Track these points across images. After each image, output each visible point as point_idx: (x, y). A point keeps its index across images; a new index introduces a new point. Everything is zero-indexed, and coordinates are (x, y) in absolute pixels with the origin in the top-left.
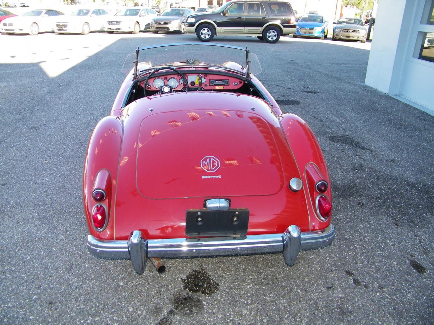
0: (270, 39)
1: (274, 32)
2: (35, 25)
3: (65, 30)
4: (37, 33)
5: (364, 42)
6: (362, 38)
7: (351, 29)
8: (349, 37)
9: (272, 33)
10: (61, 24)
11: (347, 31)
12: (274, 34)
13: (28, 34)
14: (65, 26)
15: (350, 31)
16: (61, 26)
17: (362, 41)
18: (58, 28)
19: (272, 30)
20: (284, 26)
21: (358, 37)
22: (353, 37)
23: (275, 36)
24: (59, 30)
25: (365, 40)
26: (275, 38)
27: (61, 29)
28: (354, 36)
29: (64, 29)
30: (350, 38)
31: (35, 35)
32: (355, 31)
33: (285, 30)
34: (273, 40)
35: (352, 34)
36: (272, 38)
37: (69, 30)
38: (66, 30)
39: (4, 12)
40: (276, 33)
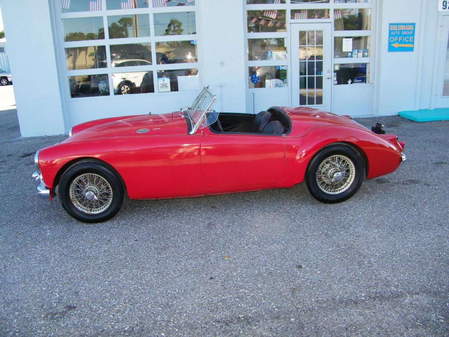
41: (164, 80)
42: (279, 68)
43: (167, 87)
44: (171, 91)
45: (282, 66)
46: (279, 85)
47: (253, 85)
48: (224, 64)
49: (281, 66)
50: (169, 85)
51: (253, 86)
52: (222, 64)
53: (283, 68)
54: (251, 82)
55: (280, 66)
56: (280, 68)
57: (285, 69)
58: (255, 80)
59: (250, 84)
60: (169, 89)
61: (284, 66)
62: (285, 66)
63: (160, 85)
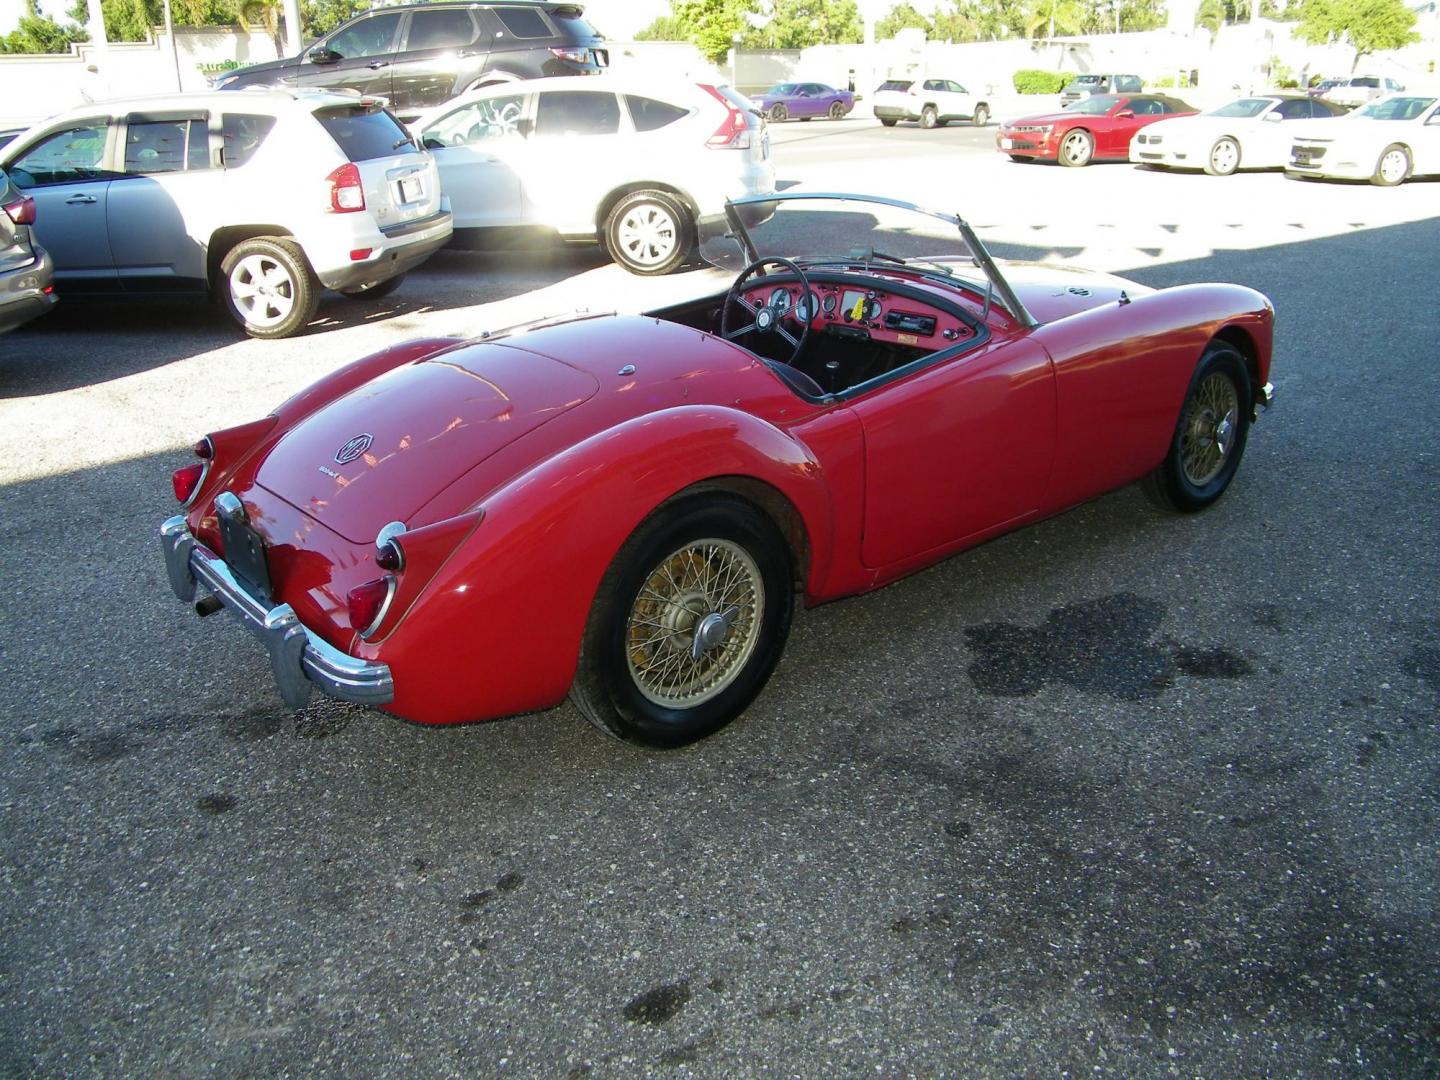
2: (1231, 145)
3: (1314, 167)
4: (1230, 167)
10: (1306, 145)
13: (1201, 172)
14: (1318, 153)
16: (1305, 153)
18: (1294, 159)
24: (1296, 164)
27: (1304, 160)
29: (1313, 161)
31: (1220, 174)
37: (1327, 166)
38: (1318, 166)
39: (1164, 104)
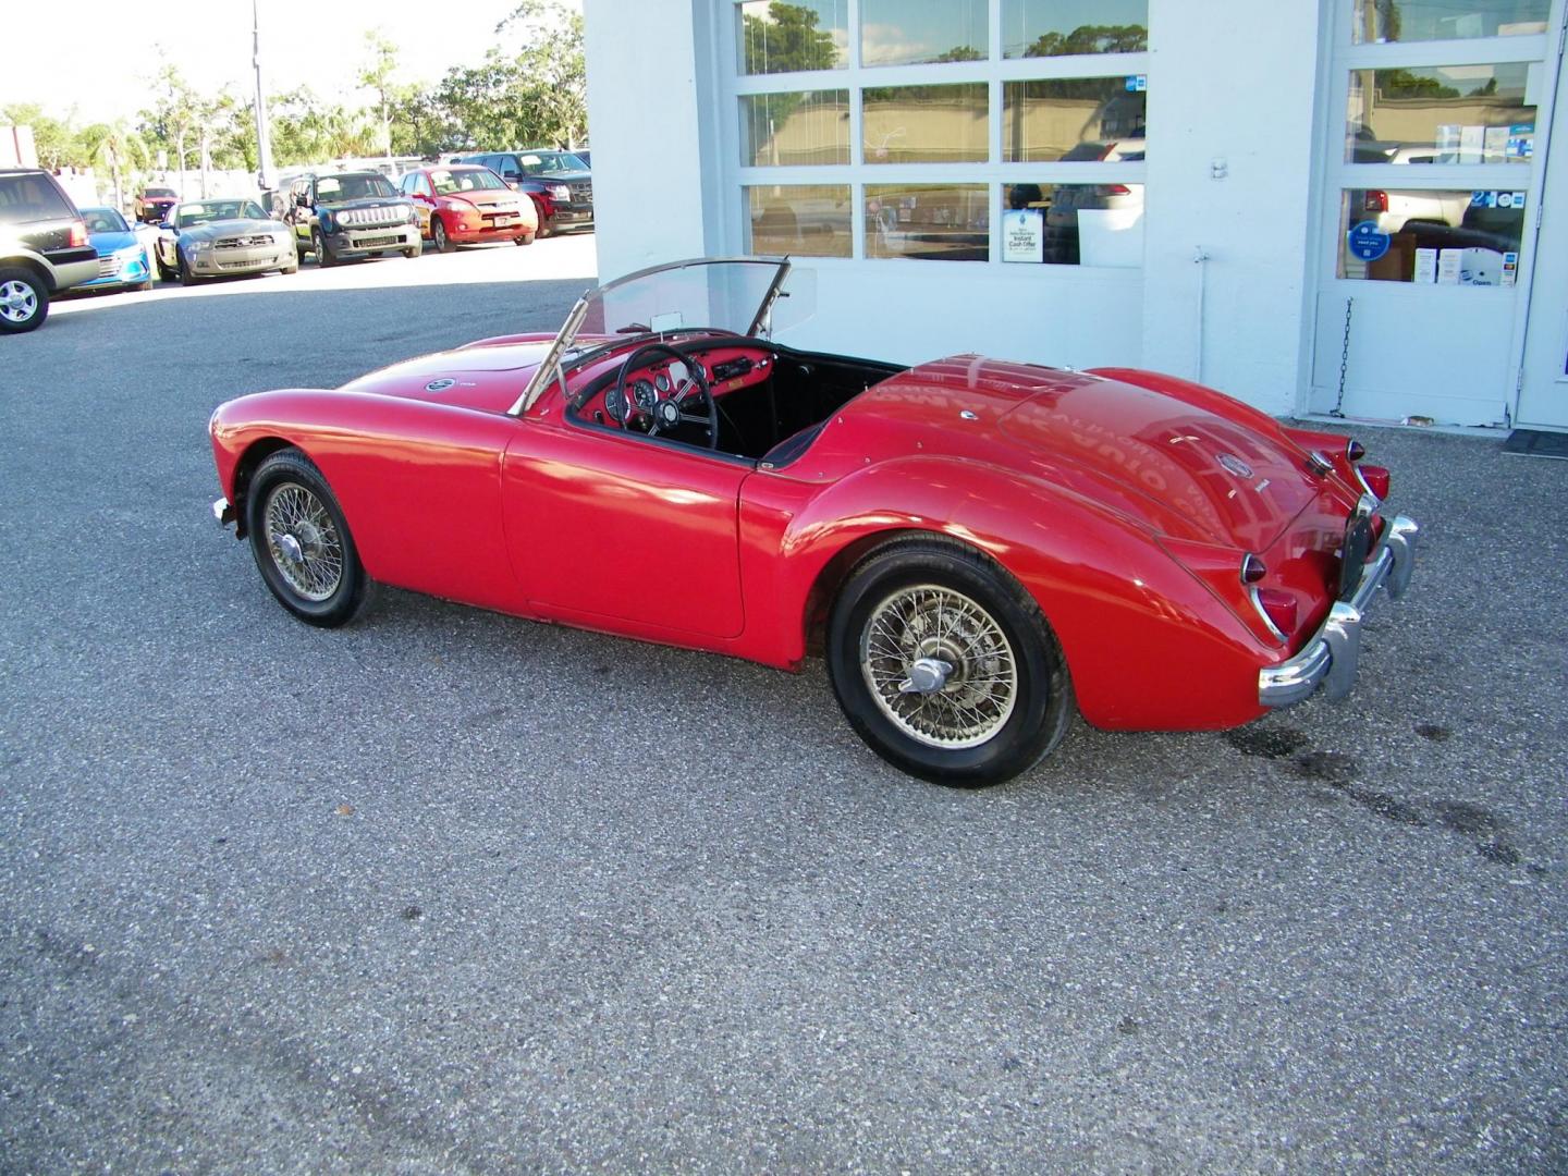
0: (13, 316)
1: (20, 289)
5: (294, 272)
6: (287, 258)
7: (246, 235)
8: (244, 263)
9: (13, 292)
11: (233, 243)
12: (23, 296)
15: (245, 242)
17: (284, 271)
19: (13, 283)
20: (57, 260)
21: (276, 259)
22: (257, 261)
23: (29, 301)
25: (295, 262)
26: (31, 311)
28: (259, 255)
30: (251, 267)
32: (258, 240)
33: (62, 273)
34: (26, 318)
35: (253, 252)
36: (22, 312)
40: (28, 291)
41: (1023, 221)
42: (1483, 200)
43: (1033, 245)
44: (1047, 259)
45: (1500, 193)
46: (1477, 277)
47: (1360, 266)
48: (1224, 175)
49: (1494, 194)
50: (1038, 239)
51: (1364, 269)
52: (1217, 173)
53: (1505, 201)
54: (1350, 253)
55: (1488, 193)
56: (1489, 199)
57: (1514, 206)
58: (1367, 247)
59: (1349, 261)
60: (1038, 254)
61: (1510, 193)
62: (1515, 195)
63: (1009, 238)
